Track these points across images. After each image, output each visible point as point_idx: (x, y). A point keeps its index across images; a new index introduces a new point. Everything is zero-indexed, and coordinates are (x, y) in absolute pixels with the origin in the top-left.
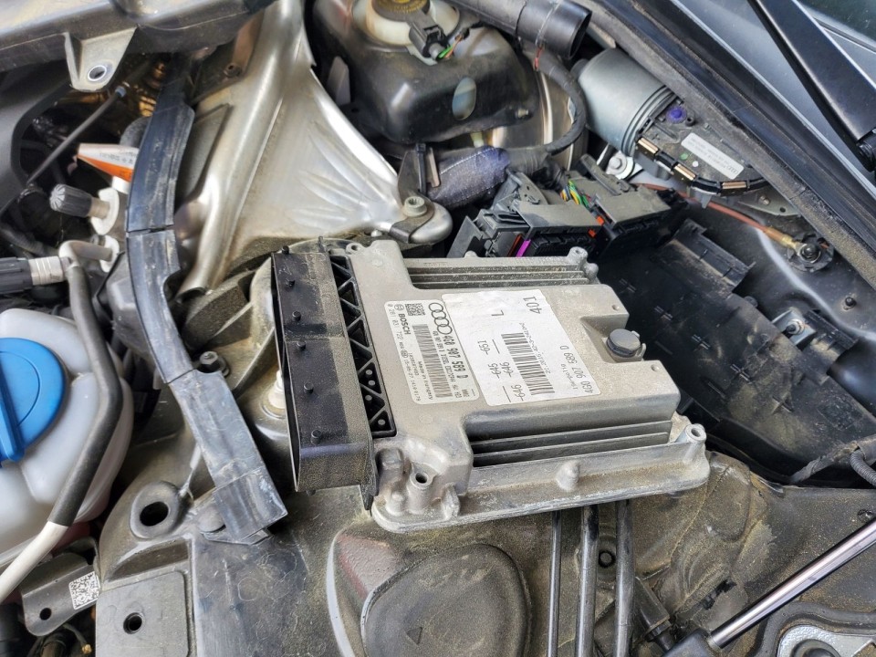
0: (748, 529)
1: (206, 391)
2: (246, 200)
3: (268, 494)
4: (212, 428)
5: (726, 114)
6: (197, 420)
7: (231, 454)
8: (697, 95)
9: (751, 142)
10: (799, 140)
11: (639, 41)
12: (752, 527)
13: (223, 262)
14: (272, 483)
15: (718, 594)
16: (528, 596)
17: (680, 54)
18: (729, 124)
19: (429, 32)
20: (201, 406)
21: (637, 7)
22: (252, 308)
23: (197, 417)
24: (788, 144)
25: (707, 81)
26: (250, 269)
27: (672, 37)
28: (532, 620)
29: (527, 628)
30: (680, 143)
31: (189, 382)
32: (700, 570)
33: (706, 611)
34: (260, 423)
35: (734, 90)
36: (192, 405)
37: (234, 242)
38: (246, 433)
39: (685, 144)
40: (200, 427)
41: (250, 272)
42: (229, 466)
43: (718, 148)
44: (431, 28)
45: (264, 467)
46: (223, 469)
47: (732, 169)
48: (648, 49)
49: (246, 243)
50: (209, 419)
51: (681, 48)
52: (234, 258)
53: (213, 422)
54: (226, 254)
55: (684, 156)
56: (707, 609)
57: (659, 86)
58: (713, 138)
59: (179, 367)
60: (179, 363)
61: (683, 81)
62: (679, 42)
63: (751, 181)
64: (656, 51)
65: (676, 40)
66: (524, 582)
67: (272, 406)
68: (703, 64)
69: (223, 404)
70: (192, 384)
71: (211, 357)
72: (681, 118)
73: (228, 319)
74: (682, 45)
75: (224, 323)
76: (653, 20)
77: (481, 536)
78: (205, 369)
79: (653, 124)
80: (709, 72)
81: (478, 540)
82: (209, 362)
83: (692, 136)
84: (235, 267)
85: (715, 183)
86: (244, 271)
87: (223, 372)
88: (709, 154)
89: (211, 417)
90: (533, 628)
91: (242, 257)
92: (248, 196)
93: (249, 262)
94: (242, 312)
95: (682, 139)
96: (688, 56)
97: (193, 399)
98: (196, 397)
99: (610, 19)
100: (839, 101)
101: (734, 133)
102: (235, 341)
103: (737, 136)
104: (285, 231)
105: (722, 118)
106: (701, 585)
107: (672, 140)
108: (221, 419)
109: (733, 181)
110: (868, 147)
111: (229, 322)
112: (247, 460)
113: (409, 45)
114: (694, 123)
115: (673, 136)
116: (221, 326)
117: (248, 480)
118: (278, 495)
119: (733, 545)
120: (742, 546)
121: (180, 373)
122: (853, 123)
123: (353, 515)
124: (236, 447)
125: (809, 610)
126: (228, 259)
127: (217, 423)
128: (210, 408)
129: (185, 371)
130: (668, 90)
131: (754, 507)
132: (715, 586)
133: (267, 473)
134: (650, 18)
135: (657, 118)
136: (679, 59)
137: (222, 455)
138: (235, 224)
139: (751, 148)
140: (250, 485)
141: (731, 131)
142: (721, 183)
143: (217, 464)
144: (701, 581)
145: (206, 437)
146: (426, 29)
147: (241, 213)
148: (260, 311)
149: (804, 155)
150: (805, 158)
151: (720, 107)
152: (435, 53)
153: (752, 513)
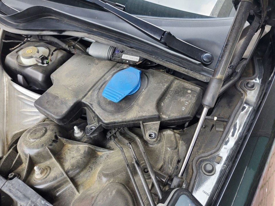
0: (178, 144)
1: (14, 185)
2: (6, 125)
3: (45, 204)
4: (20, 194)
5: (128, 46)
6: (14, 195)
7: (29, 199)
8: (119, 45)
9: (137, 51)
10: (147, 46)
11: (99, 38)
12: (179, 143)
13: (6, 146)
14: (45, 200)
15: (178, 164)
16: (130, 191)
17: (110, 37)
18: (130, 48)
19: (41, 58)
20: (14, 190)
21: (94, 30)
22: (20, 154)
23: (14, 194)
24: (145, 47)
25: (119, 41)
26: (15, 144)
27: (106, 33)
28: (134, 197)
29: (133, 199)
30: (121, 58)
31: (7, 185)
32: (172, 160)
33: (177, 170)
34: (35, 186)
35: (127, 40)
36: (10, 191)
37: (7, 139)
38: (31, 190)
39: (123, 58)
40: (16, 196)
41: (15, 145)
42: (30, 202)
43: (131, 55)
44: (41, 56)
45: (41, 197)
46: (28, 205)
47: (137, 59)
48: (102, 39)
49: (11, 138)
50: (18, 193)
51: (110, 35)
52: (9, 143)
53: (19, 193)
54: (6, 143)
55: (124, 61)
56: (177, 169)
57: (110, 47)
58: (129, 53)
59: (2, 182)
60: (2, 181)
61: (114, 43)
62: (109, 34)
63: (142, 60)
64: (104, 38)
65: (108, 34)
66: (127, 188)
67: (37, 179)
68: (117, 37)
69: (21, 186)
70: (8, 185)
71: (12, 175)
72: (119, 52)
73: (14, 161)
74: (110, 34)
75: (13, 163)
76: (100, 31)
77: (111, 182)
78: (11, 179)
79: (113, 56)
80: (119, 38)
81: (110, 183)
82: (12, 176)
83: (123, 55)
84: (10, 146)
85: (134, 64)
86: (14, 145)
87: (18, 177)
88: (130, 58)
89: (18, 192)
90: (135, 199)
91: (12, 142)
92: (6, 124)
93: (14, 142)
94: (17, 157)
95: (121, 57)
96: (112, 36)
97: (10, 189)
98: (11, 188)
99: (89, 35)
100: (151, 33)
101: (132, 50)
102: (19, 167)
103: (133, 51)
104: (22, 129)
105: (127, 48)
106: (173, 164)
107: (119, 58)
108: (22, 190)
109: (138, 62)
110: (163, 41)
111: (14, 162)
112: (35, 198)
113: (38, 63)
114: (122, 52)
115: (119, 57)
116: (12, 164)
117: (37, 203)
118: (48, 202)
119: (176, 150)
120: (179, 149)
121: (3, 184)
122: (157, 37)
123: (74, 196)
124: (29, 196)
125: (200, 156)
126: (7, 145)
127: (21, 192)
128: (17, 189)
129: (4, 183)
130: (112, 47)
131: (177, 138)
132: (176, 163)
133: (42, 198)
134: (99, 31)
135: (113, 55)
136: (110, 38)
137: (26, 200)
138: (5, 134)
139: (137, 52)
140: (38, 204)
141: (131, 50)
142: (136, 63)
143: (25, 204)
144: (173, 163)
145: (19, 198)
146: (40, 57)
147: (6, 130)
148: (22, 154)
149: (150, 48)
150: (151, 49)
151: (126, 46)
152: (45, 62)
153: (177, 140)
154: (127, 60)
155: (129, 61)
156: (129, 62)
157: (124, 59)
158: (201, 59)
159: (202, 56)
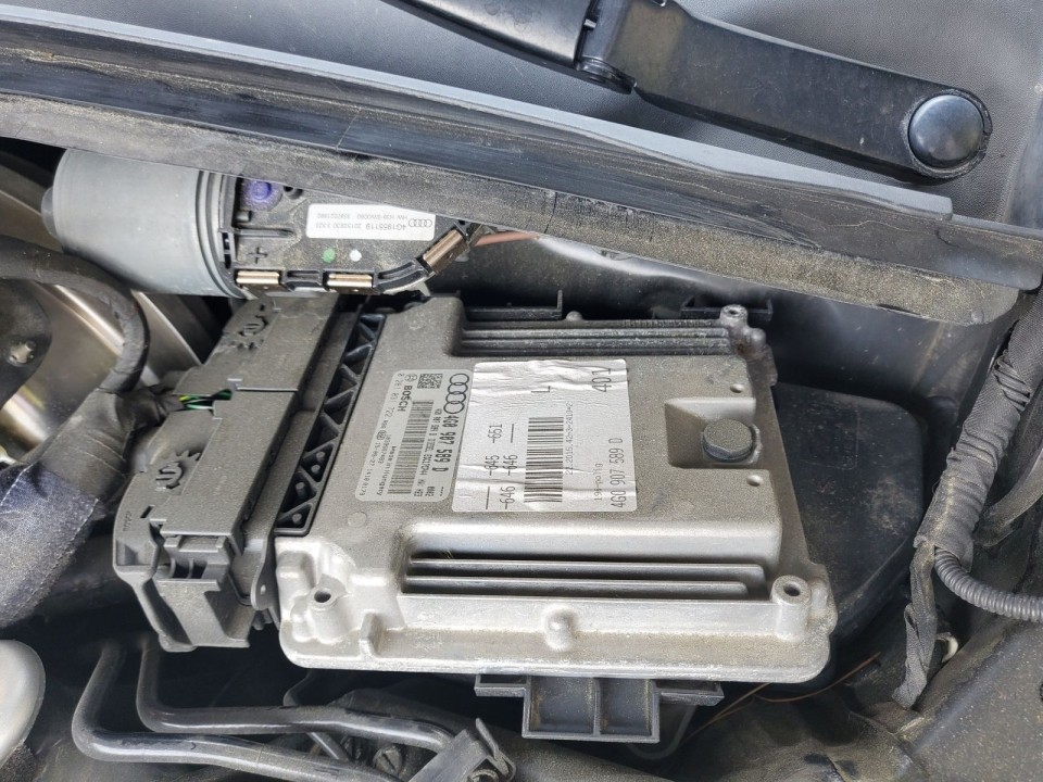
8: (260, 147)
11: (93, 113)
21: (34, 55)
27: (137, 72)
30: (305, 237)
39: (314, 231)
47: (420, 225)
48: (117, 119)
55: (329, 255)
57: (194, 174)
61: (222, 139)
62: (156, 75)
65: (144, 73)
68: (227, 87)
76: (83, 63)
79: (237, 238)
80: (243, 96)
83: (314, 210)
95: (303, 228)
100: (492, 11)
109: (436, 242)
110: (599, 61)
130: (214, 175)
134: (73, 62)
135: (236, 224)
142: (420, 259)
154: (350, 244)
155: (367, 247)
156: (365, 254)
157: (330, 242)
158: (902, 146)
159: (905, 123)
